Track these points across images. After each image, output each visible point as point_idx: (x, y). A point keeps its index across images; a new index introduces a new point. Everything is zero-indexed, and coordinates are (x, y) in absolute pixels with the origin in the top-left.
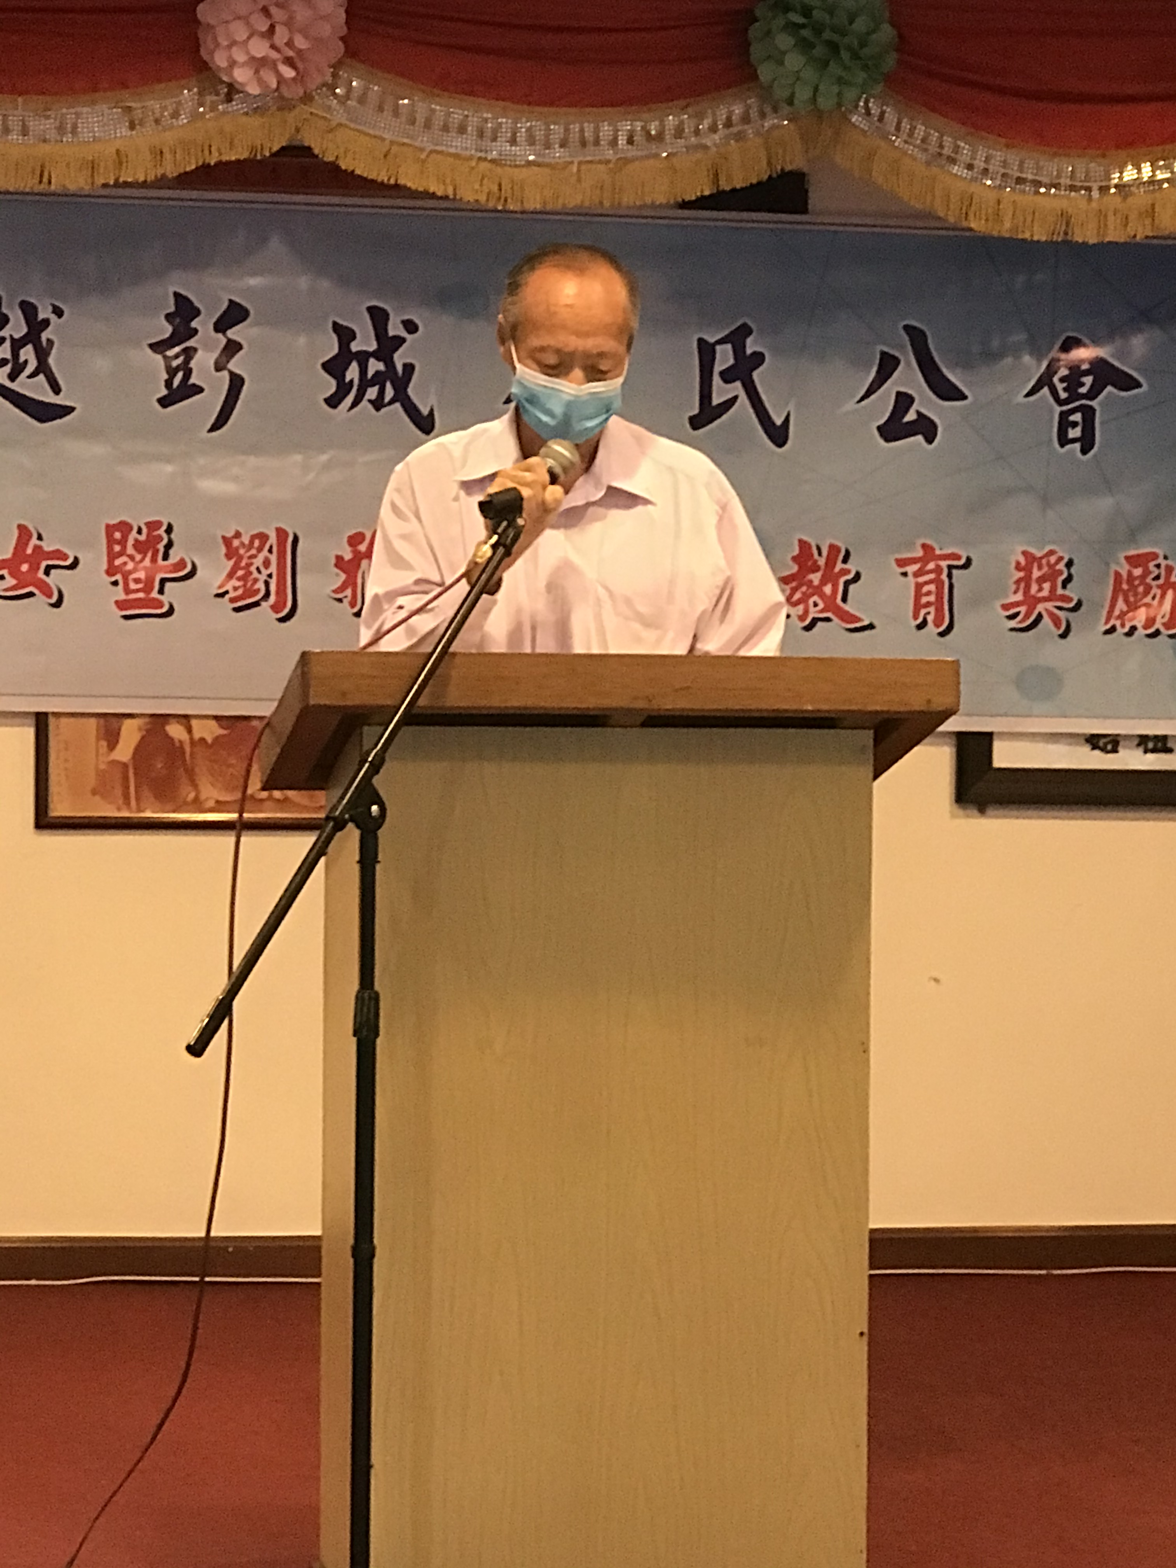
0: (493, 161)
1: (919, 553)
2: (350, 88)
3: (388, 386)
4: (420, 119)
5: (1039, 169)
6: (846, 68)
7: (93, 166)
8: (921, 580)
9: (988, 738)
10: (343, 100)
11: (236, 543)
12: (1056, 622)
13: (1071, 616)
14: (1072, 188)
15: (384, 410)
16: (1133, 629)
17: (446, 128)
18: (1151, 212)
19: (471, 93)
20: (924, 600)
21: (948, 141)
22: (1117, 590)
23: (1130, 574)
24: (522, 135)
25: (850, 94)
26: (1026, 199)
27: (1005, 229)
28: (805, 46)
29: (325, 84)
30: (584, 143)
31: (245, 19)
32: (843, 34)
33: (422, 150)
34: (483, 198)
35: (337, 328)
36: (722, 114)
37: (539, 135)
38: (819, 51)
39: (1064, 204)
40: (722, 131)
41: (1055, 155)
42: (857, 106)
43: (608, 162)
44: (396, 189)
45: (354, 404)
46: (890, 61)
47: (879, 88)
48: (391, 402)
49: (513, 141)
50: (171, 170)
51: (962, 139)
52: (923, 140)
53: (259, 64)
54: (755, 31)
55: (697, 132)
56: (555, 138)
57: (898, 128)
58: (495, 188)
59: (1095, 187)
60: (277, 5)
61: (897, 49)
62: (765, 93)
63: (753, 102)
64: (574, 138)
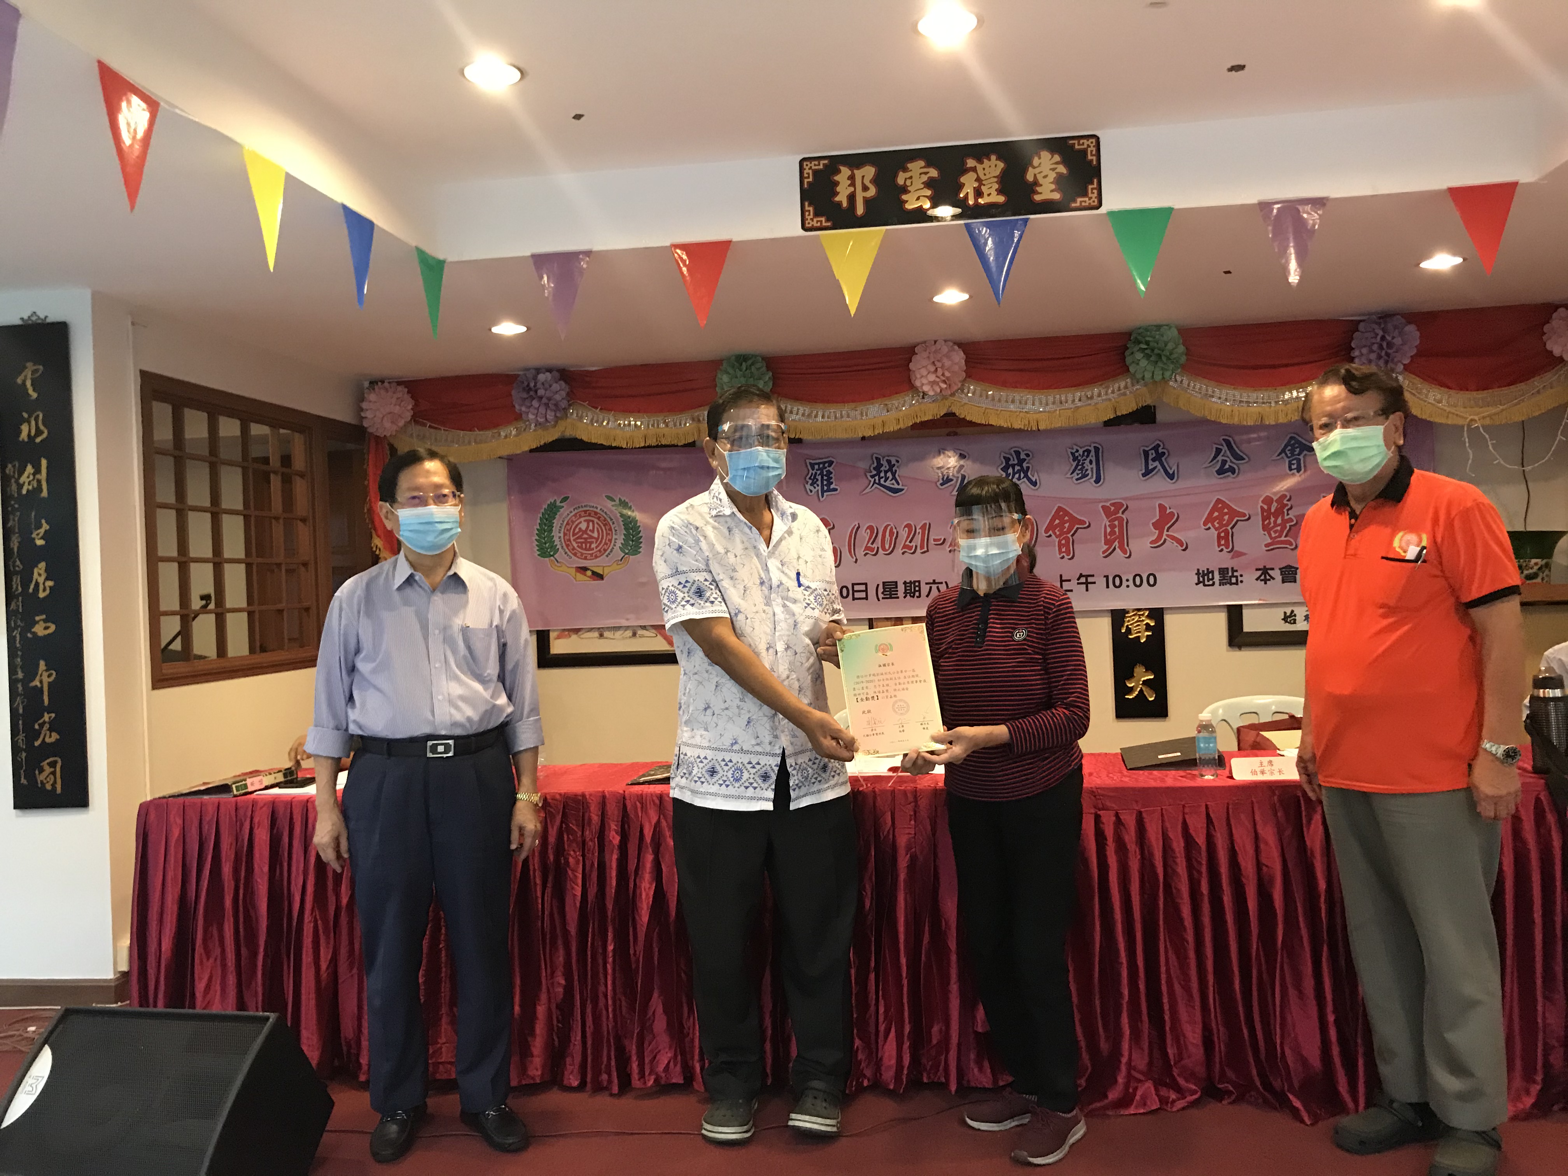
0: (1026, 412)
2: (969, 390)
4: (997, 398)
5: (1249, 397)
6: (1165, 364)
7: (874, 427)
10: (967, 394)
14: (1263, 403)
17: (1007, 401)
19: (1016, 387)
21: (1210, 390)
24: (1037, 403)
25: (1168, 374)
26: (1244, 409)
27: (1236, 421)
28: (1148, 357)
29: (959, 389)
30: (1061, 403)
31: (926, 367)
32: (1162, 350)
33: (998, 410)
34: (1022, 426)
36: (1116, 385)
37: (1044, 401)
38: (1153, 358)
39: (1260, 409)
40: (1116, 393)
41: (1256, 390)
42: (1171, 378)
43: (1071, 409)
44: (988, 426)
46: (1183, 359)
47: (1178, 370)
49: (1033, 404)
50: (902, 426)
51: (1216, 387)
52: (1200, 389)
53: (933, 383)
54: (1127, 353)
55: (1106, 394)
56: (1050, 401)
57: (1189, 385)
58: (1028, 423)
59: (1273, 401)
60: (938, 361)
61: (1186, 355)
62: (1133, 377)
63: (1129, 380)
64: (1057, 400)
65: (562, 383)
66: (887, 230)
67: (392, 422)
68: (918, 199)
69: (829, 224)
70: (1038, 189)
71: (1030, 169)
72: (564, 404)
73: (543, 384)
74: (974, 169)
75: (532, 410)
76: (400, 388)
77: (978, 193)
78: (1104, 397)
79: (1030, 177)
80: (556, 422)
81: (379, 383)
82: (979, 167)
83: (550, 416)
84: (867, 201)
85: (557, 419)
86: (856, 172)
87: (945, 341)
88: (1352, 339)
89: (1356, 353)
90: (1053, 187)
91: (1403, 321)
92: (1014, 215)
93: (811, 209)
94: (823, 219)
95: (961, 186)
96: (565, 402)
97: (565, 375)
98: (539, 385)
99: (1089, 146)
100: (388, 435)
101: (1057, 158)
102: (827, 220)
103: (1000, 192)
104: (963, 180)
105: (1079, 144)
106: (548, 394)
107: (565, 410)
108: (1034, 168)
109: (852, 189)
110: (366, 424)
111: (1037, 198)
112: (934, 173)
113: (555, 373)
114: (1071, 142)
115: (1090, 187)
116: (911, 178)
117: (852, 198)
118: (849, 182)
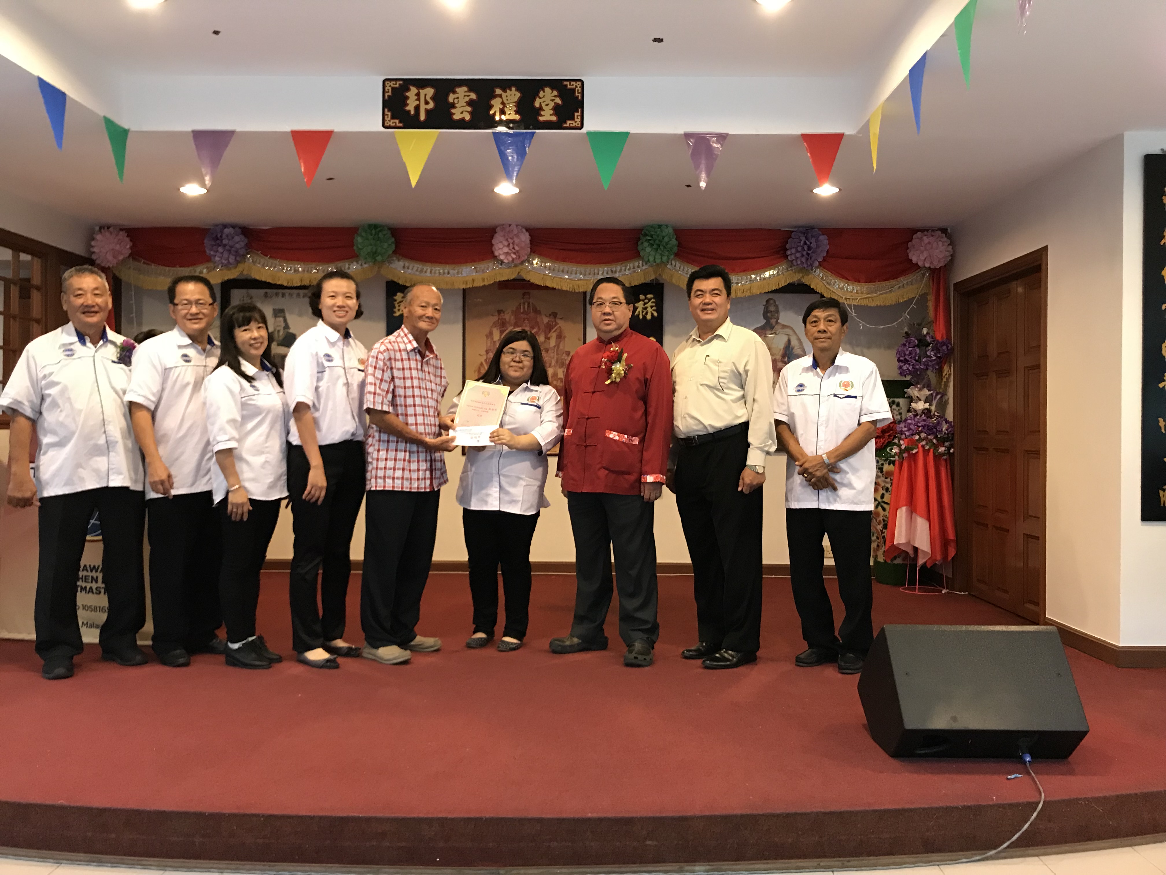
0: (572, 279)
4: (552, 268)
6: (663, 251)
7: (466, 283)
19: (566, 261)
25: (665, 259)
28: (652, 245)
29: (526, 260)
31: (503, 242)
32: (661, 242)
34: (569, 289)
36: (632, 265)
37: (583, 272)
38: (655, 246)
42: (668, 262)
46: (675, 249)
47: (672, 256)
49: (577, 274)
50: (486, 283)
53: (507, 254)
54: (639, 243)
55: (625, 270)
56: (588, 273)
57: (680, 268)
58: (572, 287)
60: (511, 238)
61: (678, 246)
62: (642, 259)
63: (641, 262)
64: (592, 273)
65: (242, 237)
66: (440, 132)
67: (114, 257)
68: (462, 113)
69: (401, 125)
70: (542, 113)
71: (538, 99)
72: (242, 252)
73: (227, 236)
74: (500, 96)
75: (218, 254)
76: (121, 233)
77: (503, 112)
78: (624, 272)
79: (537, 104)
80: (237, 264)
81: (106, 228)
82: (504, 95)
83: (232, 259)
84: (427, 111)
85: (238, 262)
86: (421, 91)
87: (517, 226)
88: (787, 243)
89: (789, 252)
90: (552, 112)
91: (820, 233)
92: (525, 129)
93: (389, 114)
94: (397, 121)
95: (491, 107)
96: (243, 250)
97: (246, 231)
98: (224, 236)
99: (576, 87)
100: (111, 266)
101: (555, 93)
102: (400, 122)
103: (517, 112)
104: (493, 102)
105: (570, 85)
106: (231, 243)
107: (244, 256)
108: (540, 98)
109: (417, 102)
110: (94, 257)
111: (541, 119)
112: (473, 96)
113: (237, 229)
114: (565, 83)
115: (576, 114)
116: (458, 98)
117: (417, 108)
118: (416, 97)
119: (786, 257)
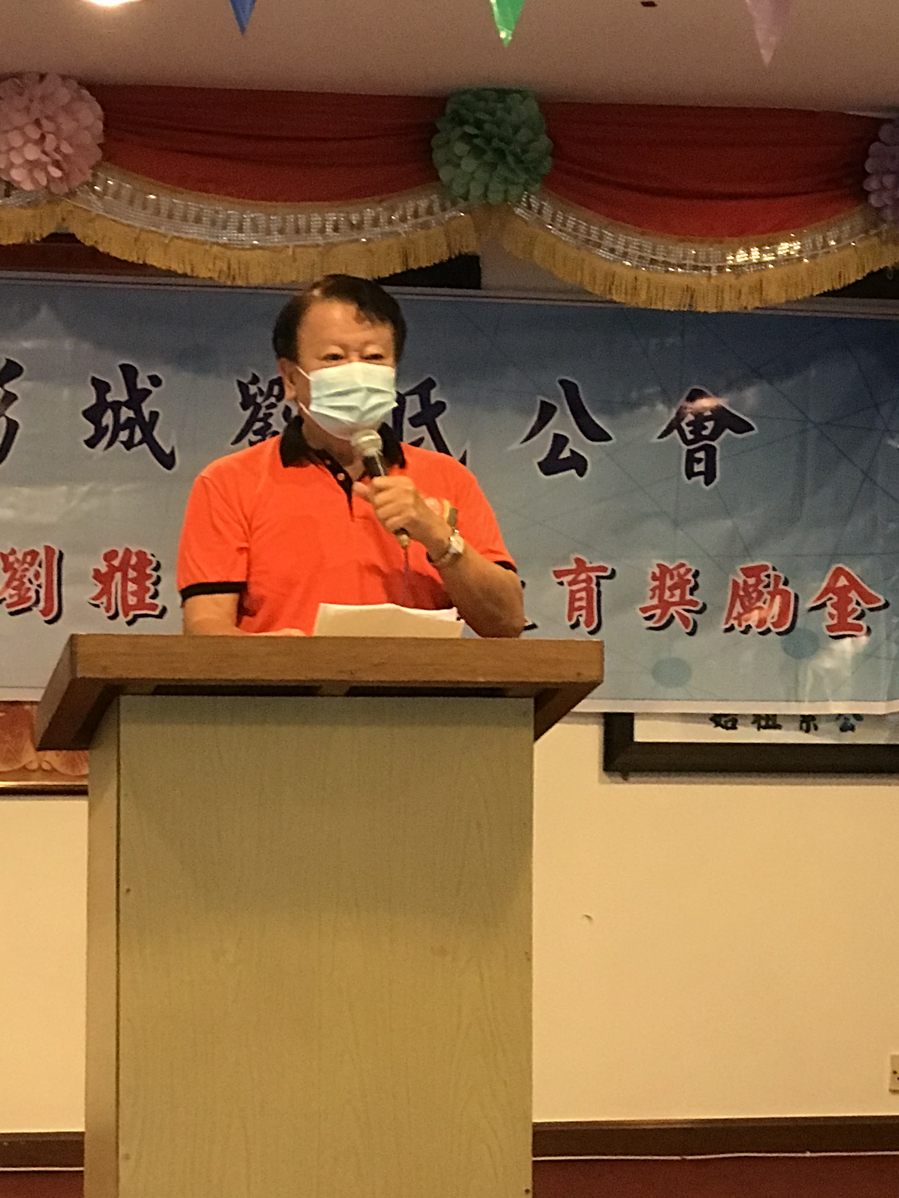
0: (224, 245)
1: (574, 566)
2: (106, 187)
3: (138, 430)
4: (164, 210)
5: (668, 253)
6: (511, 170)
8: (575, 588)
9: (629, 718)
10: (100, 196)
11: (11, 559)
12: (685, 621)
13: (697, 617)
14: (695, 268)
15: (134, 449)
16: (749, 627)
17: (185, 219)
18: (759, 287)
19: (207, 191)
20: (577, 604)
21: (594, 230)
22: (735, 595)
23: (745, 582)
24: (247, 225)
25: (514, 191)
26: (659, 276)
27: (641, 300)
28: (477, 152)
29: (87, 183)
30: (297, 231)
31: (20, 129)
32: (509, 143)
33: (165, 236)
34: (215, 276)
35: (95, 382)
36: (411, 207)
37: (261, 224)
38: (489, 156)
39: (688, 281)
40: (411, 221)
41: (682, 241)
42: (519, 201)
43: (318, 246)
44: (143, 269)
45: (110, 444)
46: (548, 164)
47: (538, 186)
48: (140, 443)
49: (240, 230)
51: (606, 228)
52: (575, 229)
53: (32, 165)
54: (437, 141)
56: (274, 227)
57: (553, 219)
58: (225, 268)
59: (714, 266)
60: (48, 118)
61: (552, 155)
62: (445, 191)
63: (434, 197)
64: (290, 227)
78: (387, 228)
87: (64, 78)
88: (867, 156)
89: (872, 184)
119: (864, 196)
